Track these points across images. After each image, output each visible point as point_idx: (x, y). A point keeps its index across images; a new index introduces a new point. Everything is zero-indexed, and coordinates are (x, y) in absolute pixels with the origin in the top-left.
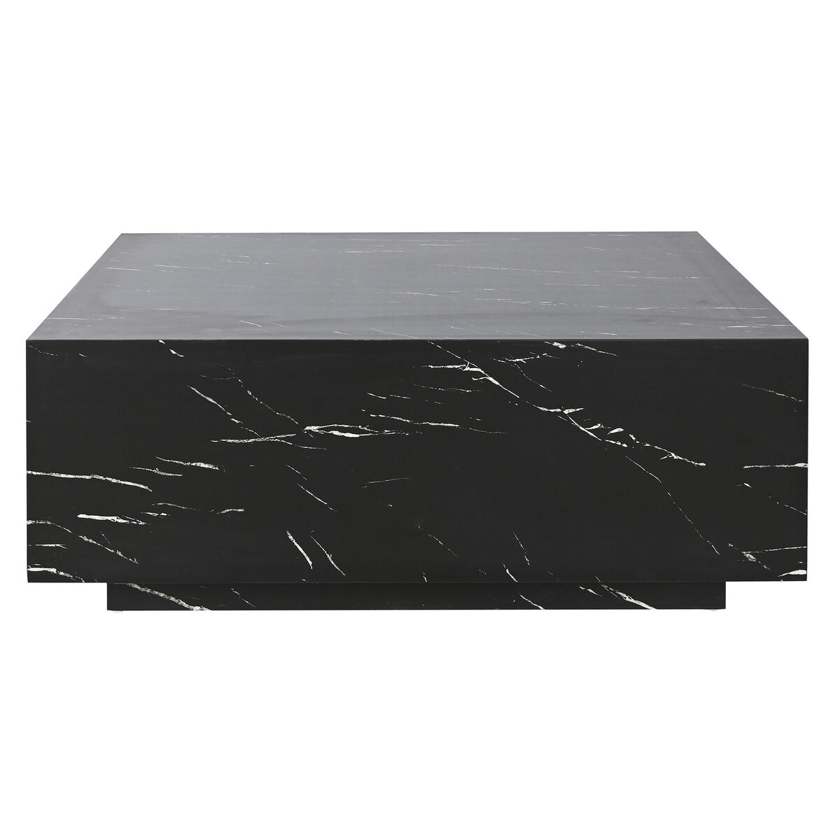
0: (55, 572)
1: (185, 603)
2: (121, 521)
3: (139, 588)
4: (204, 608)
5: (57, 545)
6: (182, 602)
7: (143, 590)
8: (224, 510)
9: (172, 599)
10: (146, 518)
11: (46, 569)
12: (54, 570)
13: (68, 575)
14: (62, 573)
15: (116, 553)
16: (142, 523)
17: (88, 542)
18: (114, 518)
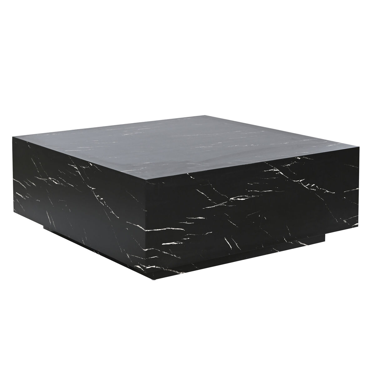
2: (175, 243)
5: (156, 257)
8: (206, 233)
9: (174, 271)
10: (183, 241)
11: (152, 267)
12: (154, 266)
13: (159, 267)
14: (157, 267)
15: (174, 256)
16: (182, 243)
17: (165, 253)
18: (173, 243)
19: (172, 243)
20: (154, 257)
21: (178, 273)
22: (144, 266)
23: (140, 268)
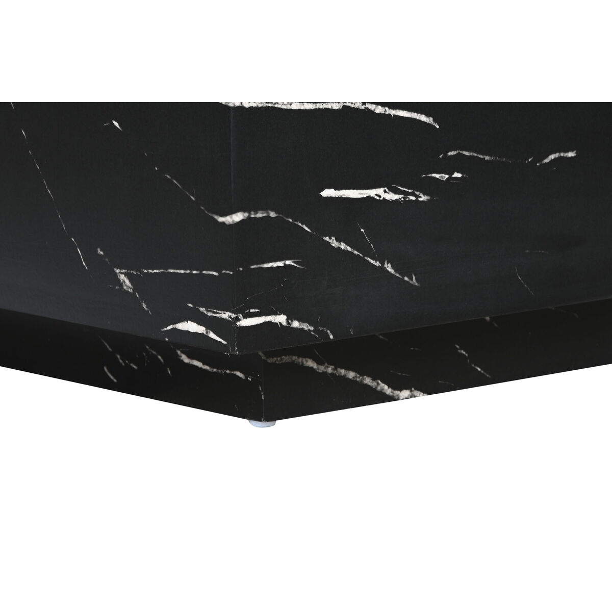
0: (285, 323)
1: (386, 387)
2: (391, 197)
3: (315, 366)
4: (416, 393)
5: (288, 262)
6: (382, 385)
7: (322, 369)
8: (547, 157)
9: (368, 381)
10: (430, 187)
11: (270, 323)
12: (281, 319)
13: (306, 327)
14: (296, 324)
15: (382, 269)
16: (423, 198)
17: (339, 249)
18: (380, 191)
19: (372, 193)
20: (281, 264)
21: (388, 391)
22: (226, 315)
23: (201, 329)
